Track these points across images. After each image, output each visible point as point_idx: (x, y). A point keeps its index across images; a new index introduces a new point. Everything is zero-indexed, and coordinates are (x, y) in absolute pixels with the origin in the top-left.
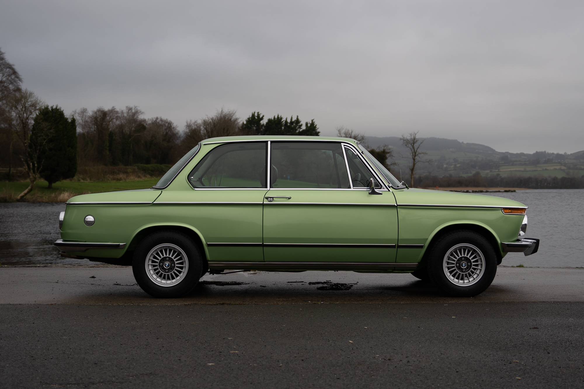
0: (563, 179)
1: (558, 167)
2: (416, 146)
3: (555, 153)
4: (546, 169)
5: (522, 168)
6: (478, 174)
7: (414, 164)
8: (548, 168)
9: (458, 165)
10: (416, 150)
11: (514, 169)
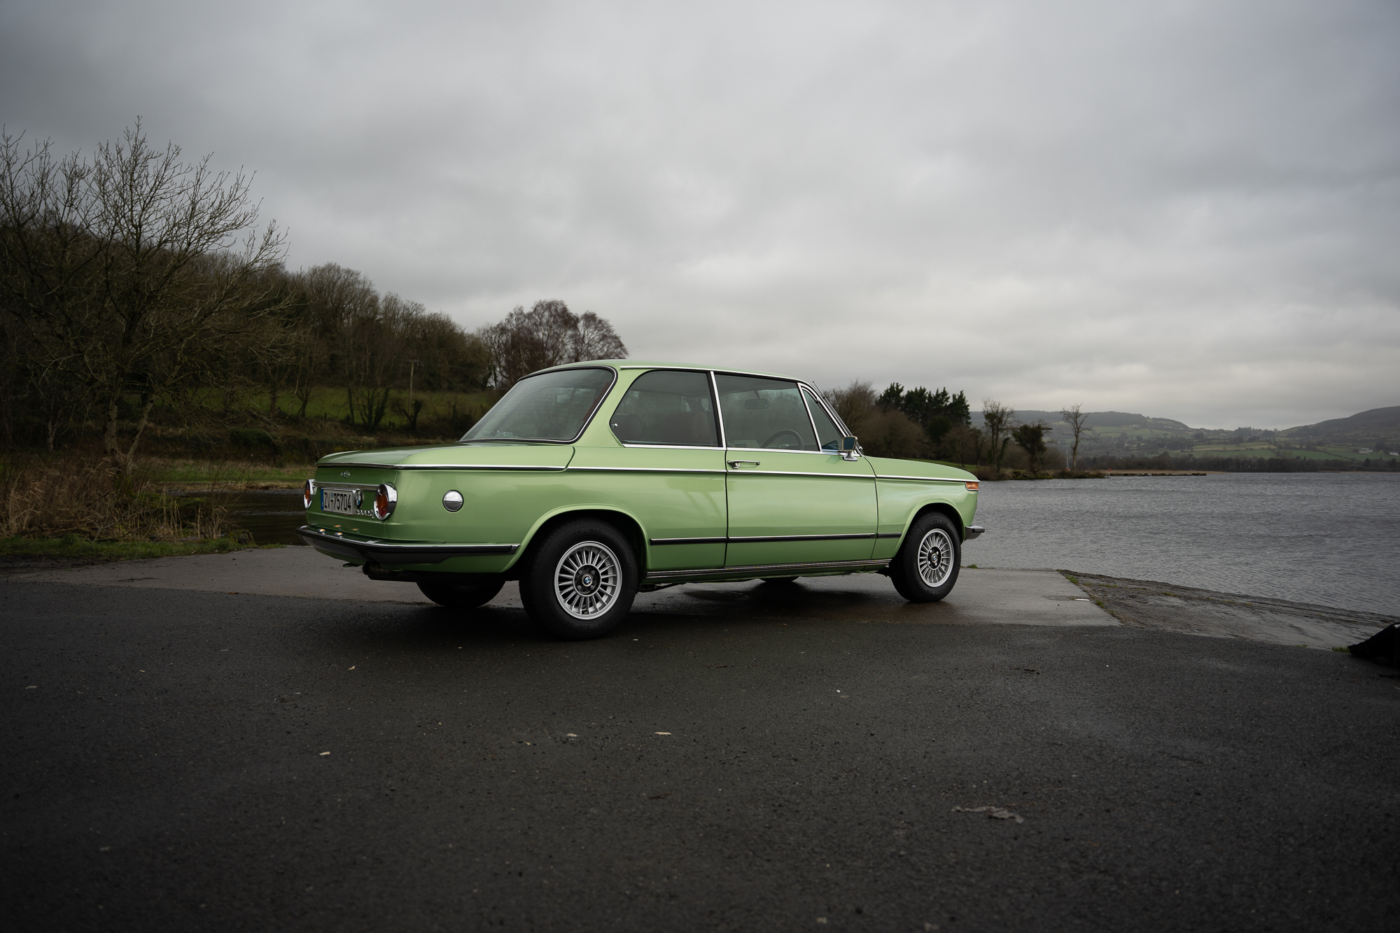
0: (1271, 461)
1: (1266, 447)
2: (1079, 420)
3: (1263, 429)
4: (1251, 449)
5: (1220, 448)
6: (1166, 454)
7: (1077, 442)
8: (1252, 448)
9: (1142, 444)
10: (1079, 425)
11: (1211, 449)
